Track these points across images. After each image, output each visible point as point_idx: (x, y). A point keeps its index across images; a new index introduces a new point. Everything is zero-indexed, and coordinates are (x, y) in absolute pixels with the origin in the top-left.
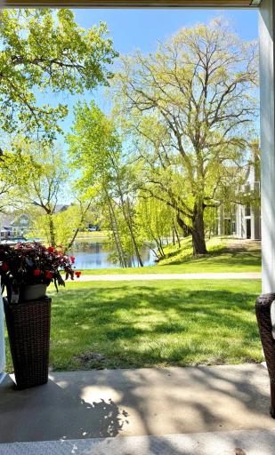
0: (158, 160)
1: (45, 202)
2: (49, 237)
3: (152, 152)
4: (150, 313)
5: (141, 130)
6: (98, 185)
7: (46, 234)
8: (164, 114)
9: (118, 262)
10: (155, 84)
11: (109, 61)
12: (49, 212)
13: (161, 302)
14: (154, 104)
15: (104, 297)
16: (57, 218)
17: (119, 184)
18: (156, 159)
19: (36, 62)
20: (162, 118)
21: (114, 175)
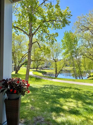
0: (89, 46)
1: (55, 58)
2: (55, 68)
3: (87, 43)
4: (72, 102)
5: (84, 37)
6: (69, 54)
7: (55, 67)
8: (91, 32)
9: (75, 77)
10: (88, 23)
11: (69, 18)
12: (55, 61)
13: (78, 97)
14: (88, 29)
15: (62, 91)
16: (57, 63)
17: (76, 54)
18: (88, 45)
19: (49, 21)
20: (91, 33)
21: (74, 51)
